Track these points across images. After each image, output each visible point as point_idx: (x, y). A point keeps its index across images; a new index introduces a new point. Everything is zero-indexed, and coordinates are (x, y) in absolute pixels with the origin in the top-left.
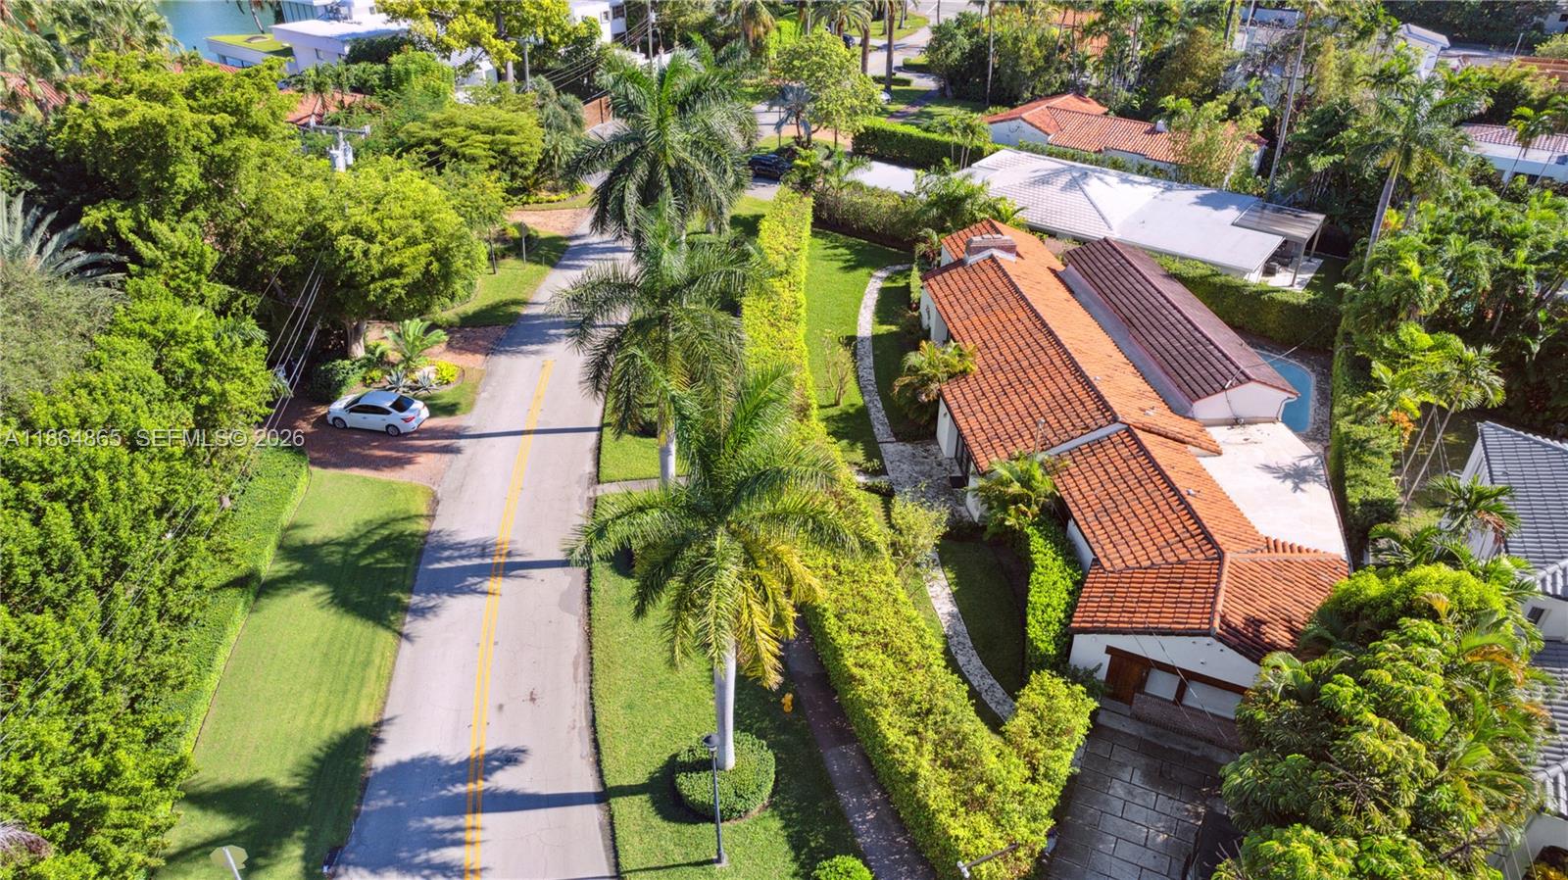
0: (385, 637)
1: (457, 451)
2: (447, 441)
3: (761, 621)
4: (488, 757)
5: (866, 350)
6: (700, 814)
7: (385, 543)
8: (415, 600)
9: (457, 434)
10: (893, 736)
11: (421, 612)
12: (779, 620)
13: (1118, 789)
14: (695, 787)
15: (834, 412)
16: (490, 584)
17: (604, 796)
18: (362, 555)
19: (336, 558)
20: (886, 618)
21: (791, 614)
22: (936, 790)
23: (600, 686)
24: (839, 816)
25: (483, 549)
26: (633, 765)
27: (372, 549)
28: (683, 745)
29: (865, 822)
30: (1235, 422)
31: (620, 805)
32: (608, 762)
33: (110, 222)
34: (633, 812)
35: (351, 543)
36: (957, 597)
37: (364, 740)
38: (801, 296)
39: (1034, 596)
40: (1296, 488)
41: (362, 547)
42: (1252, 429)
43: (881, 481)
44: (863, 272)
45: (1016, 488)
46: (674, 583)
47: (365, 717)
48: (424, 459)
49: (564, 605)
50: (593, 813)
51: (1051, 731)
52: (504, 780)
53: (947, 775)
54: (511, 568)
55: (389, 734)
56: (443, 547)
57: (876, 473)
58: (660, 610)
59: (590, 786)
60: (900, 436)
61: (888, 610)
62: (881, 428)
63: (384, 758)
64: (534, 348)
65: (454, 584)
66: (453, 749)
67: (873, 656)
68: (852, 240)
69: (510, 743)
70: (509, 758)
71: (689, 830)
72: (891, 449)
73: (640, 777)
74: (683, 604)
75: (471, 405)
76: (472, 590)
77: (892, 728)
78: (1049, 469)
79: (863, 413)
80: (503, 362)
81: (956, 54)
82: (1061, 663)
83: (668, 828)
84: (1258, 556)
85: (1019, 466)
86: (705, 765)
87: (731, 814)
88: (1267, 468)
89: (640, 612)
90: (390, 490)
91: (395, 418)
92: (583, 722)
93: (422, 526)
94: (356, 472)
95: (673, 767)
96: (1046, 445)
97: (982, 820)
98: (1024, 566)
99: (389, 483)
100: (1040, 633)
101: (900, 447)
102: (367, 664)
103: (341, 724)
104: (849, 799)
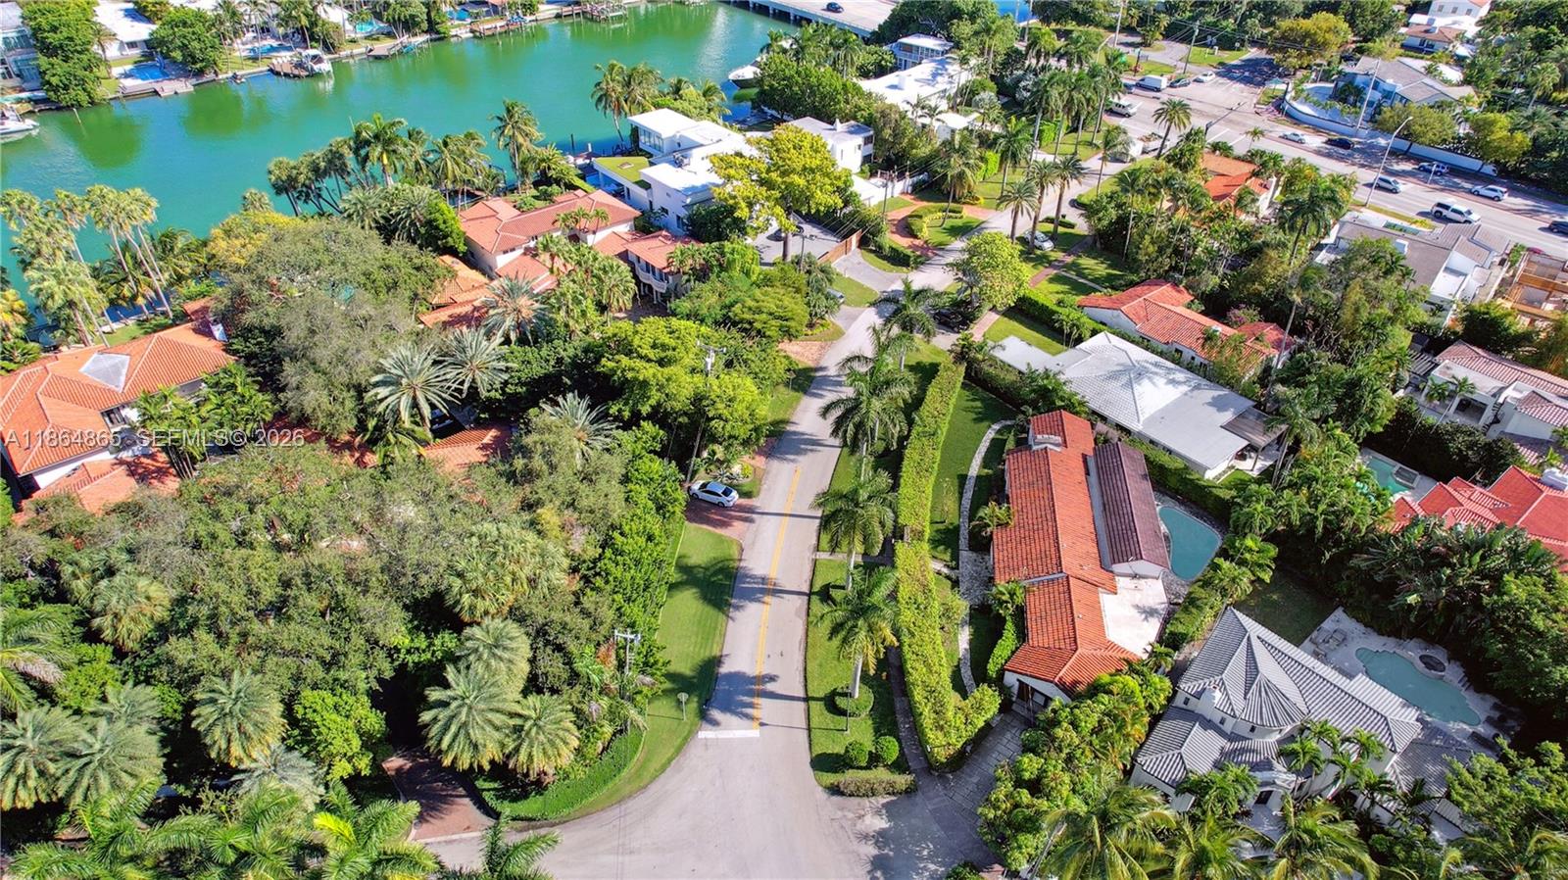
0: (722, 617)
1: (751, 521)
2: (747, 514)
3: (871, 653)
4: (764, 677)
5: (970, 486)
6: (842, 713)
7: (722, 570)
8: (733, 601)
9: (751, 510)
10: (917, 698)
11: (738, 608)
12: (878, 651)
13: (1008, 736)
14: (841, 702)
15: (941, 527)
16: (767, 599)
17: (807, 699)
18: (712, 575)
19: (701, 575)
20: (928, 650)
21: (883, 650)
22: (927, 719)
23: (809, 656)
24: (895, 723)
25: (764, 580)
26: (820, 690)
27: (715, 573)
28: (840, 686)
29: (904, 728)
30: (1135, 576)
31: (812, 704)
32: (809, 686)
33: (620, 411)
34: (817, 707)
35: (706, 569)
36: (971, 642)
37: (717, 661)
38: (938, 454)
39: (996, 651)
40: (1146, 619)
41: (712, 570)
42: (1143, 581)
43: (953, 575)
44: (986, 424)
45: (1006, 597)
46: (843, 633)
47: (716, 652)
48: (737, 524)
49: (797, 614)
50: (802, 705)
51: (979, 708)
52: (770, 687)
53: (933, 715)
54: (777, 592)
55: (726, 660)
56: (746, 576)
57: (952, 569)
58: (837, 641)
59: (802, 694)
60: (972, 548)
61: (930, 647)
62: (963, 542)
63: (724, 670)
64: (792, 457)
65: (752, 595)
66: (752, 670)
67: (919, 666)
68: (987, 395)
69: (773, 672)
70: (772, 679)
71: (837, 718)
72: (965, 554)
73: (821, 694)
74: (845, 641)
75: (758, 493)
76: (758, 600)
77: (918, 695)
78: (1026, 590)
79: (957, 529)
80: (775, 465)
81: (1105, 223)
82: (998, 682)
83: (830, 716)
84: (1098, 652)
85: (1011, 586)
86: (845, 695)
87: (853, 715)
88: (1137, 607)
89: (830, 639)
90: (721, 539)
91: (723, 499)
92: (801, 668)
93: (736, 564)
94: (705, 527)
95: (834, 693)
96: (1028, 577)
97: (940, 734)
98: (998, 634)
99: (721, 536)
100: (992, 668)
101: (970, 554)
102: (715, 628)
103: (705, 654)
104: (900, 718)
